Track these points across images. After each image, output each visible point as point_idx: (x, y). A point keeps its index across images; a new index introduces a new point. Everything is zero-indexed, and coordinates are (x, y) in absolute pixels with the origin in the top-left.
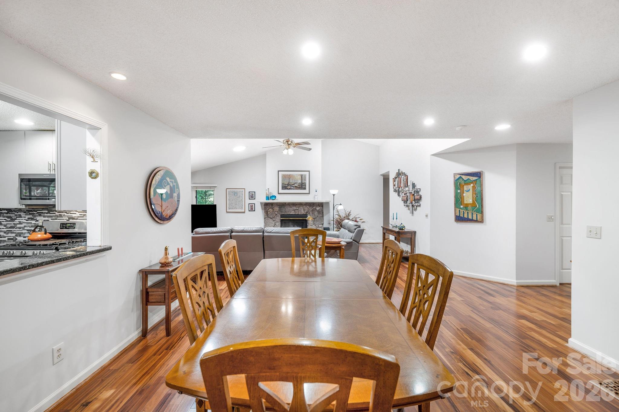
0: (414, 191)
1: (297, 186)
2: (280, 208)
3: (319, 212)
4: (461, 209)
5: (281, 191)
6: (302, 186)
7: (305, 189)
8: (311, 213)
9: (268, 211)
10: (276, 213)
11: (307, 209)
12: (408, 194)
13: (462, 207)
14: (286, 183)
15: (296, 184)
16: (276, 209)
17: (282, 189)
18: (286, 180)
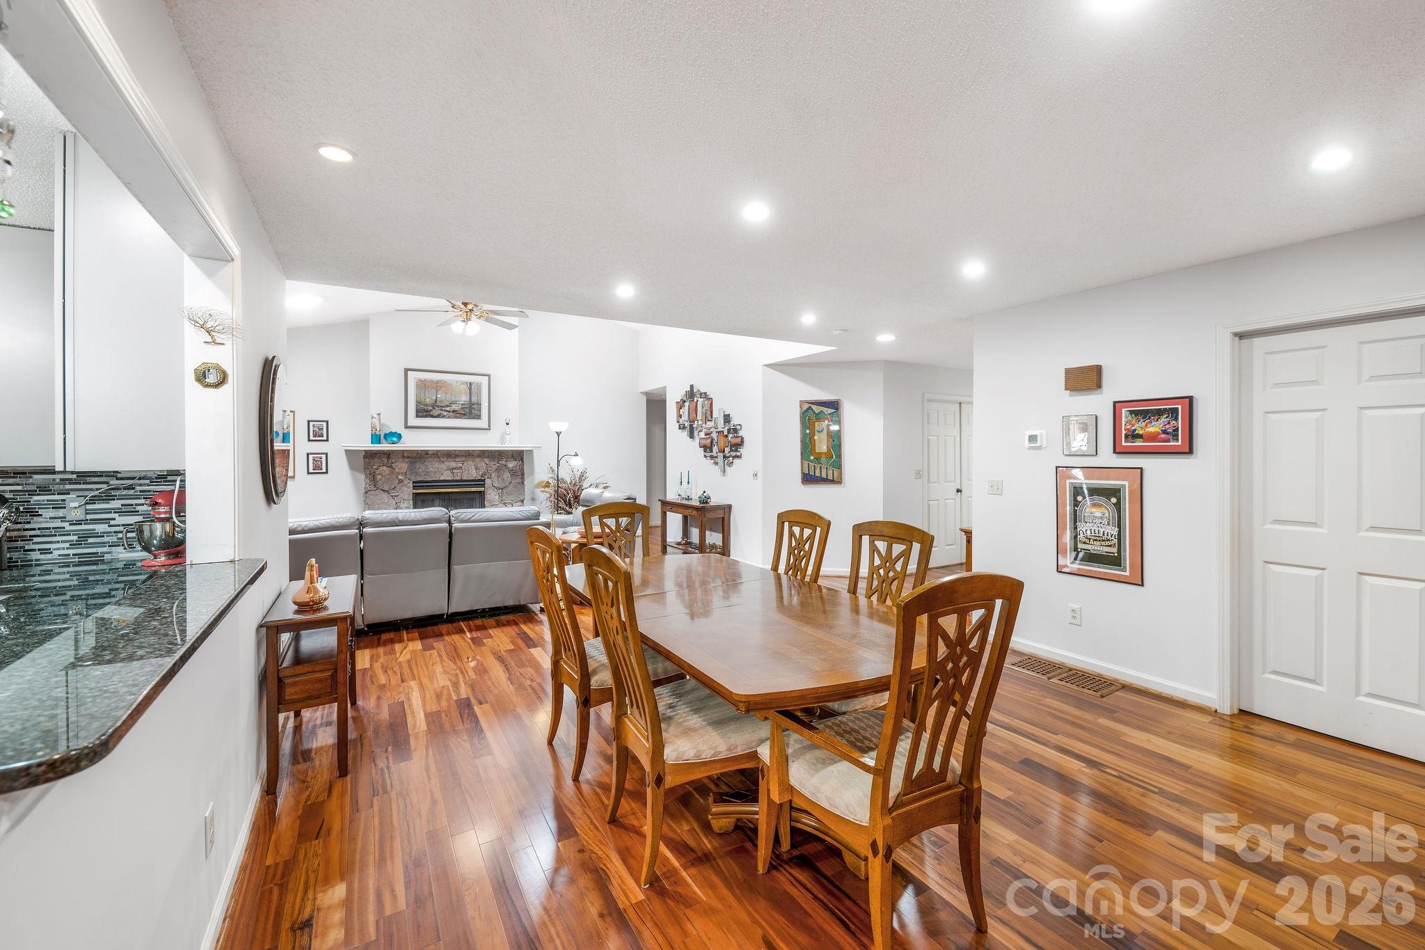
0: (729, 431)
1: (457, 408)
2: (412, 463)
3: (513, 473)
4: (811, 461)
5: (413, 421)
6: (471, 411)
7: (478, 417)
8: (493, 475)
9: (377, 472)
10: (400, 477)
11: (485, 466)
12: (714, 435)
13: (812, 458)
14: (428, 402)
15: (454, 405)
16: (401, 468)
17: (418, 417)
18: (427, 394)
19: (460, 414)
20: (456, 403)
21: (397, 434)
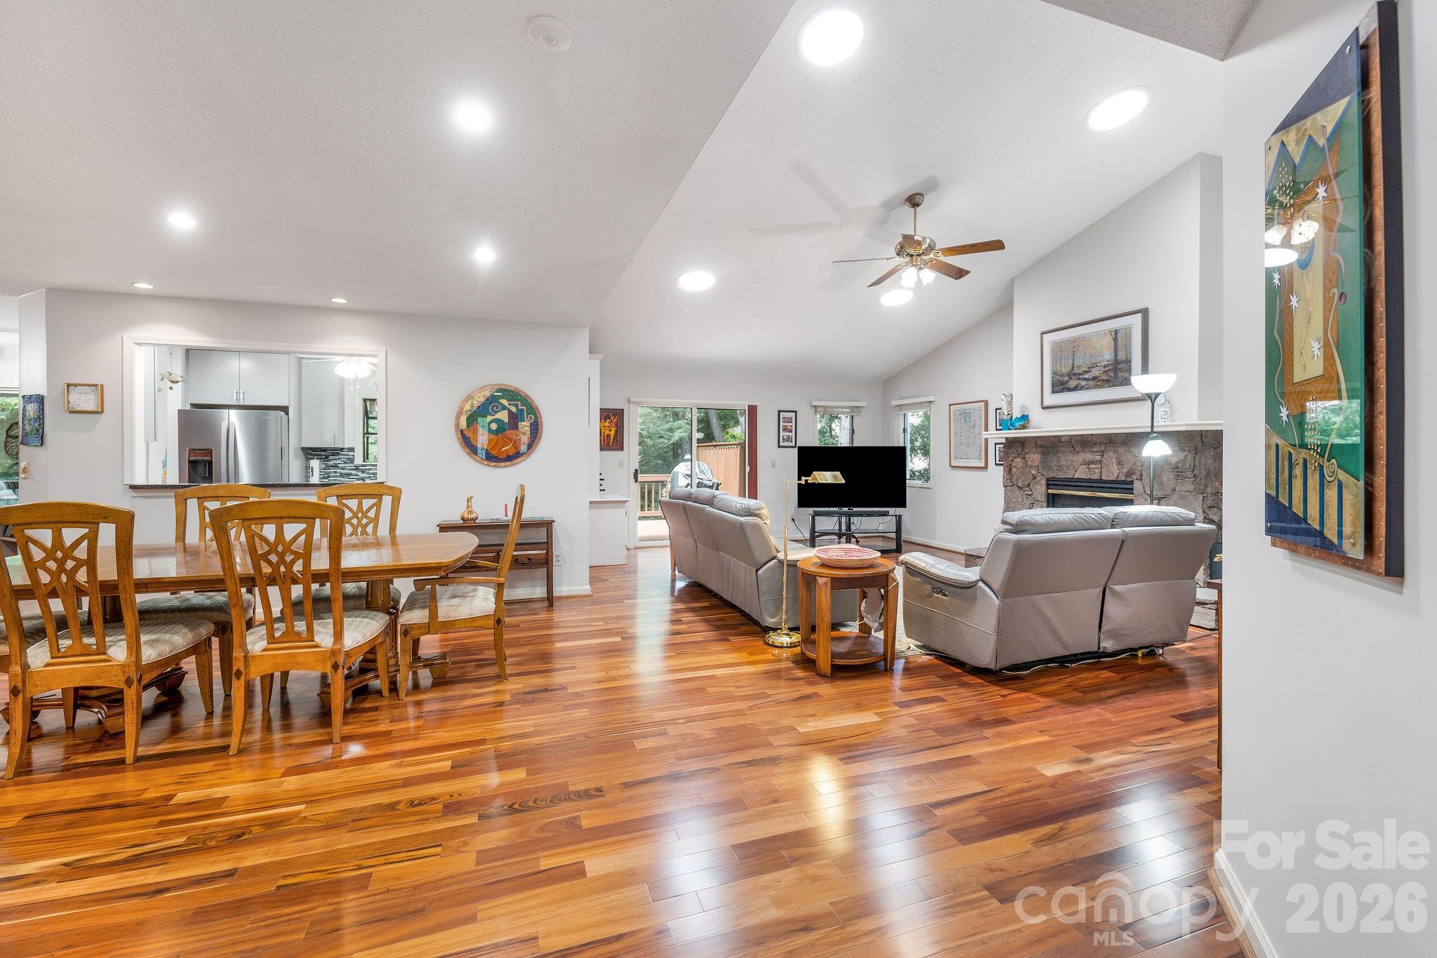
1: (1099, 374)
2: (1045, 454)
3: (1178, 472)
5: (1051, 399)
6: (1116, 374)
7: (1127, 382)
9: (1014, 464)
10: (1034, 472)
11: (1129, 459)
14: (1065, 370)
15: (1095, 369)
16: (1033, 460)
17: (1054, 392)
18: (1063, 361)
19: (1102, 380)
20: (1097, 366)
21: (1025, 418)
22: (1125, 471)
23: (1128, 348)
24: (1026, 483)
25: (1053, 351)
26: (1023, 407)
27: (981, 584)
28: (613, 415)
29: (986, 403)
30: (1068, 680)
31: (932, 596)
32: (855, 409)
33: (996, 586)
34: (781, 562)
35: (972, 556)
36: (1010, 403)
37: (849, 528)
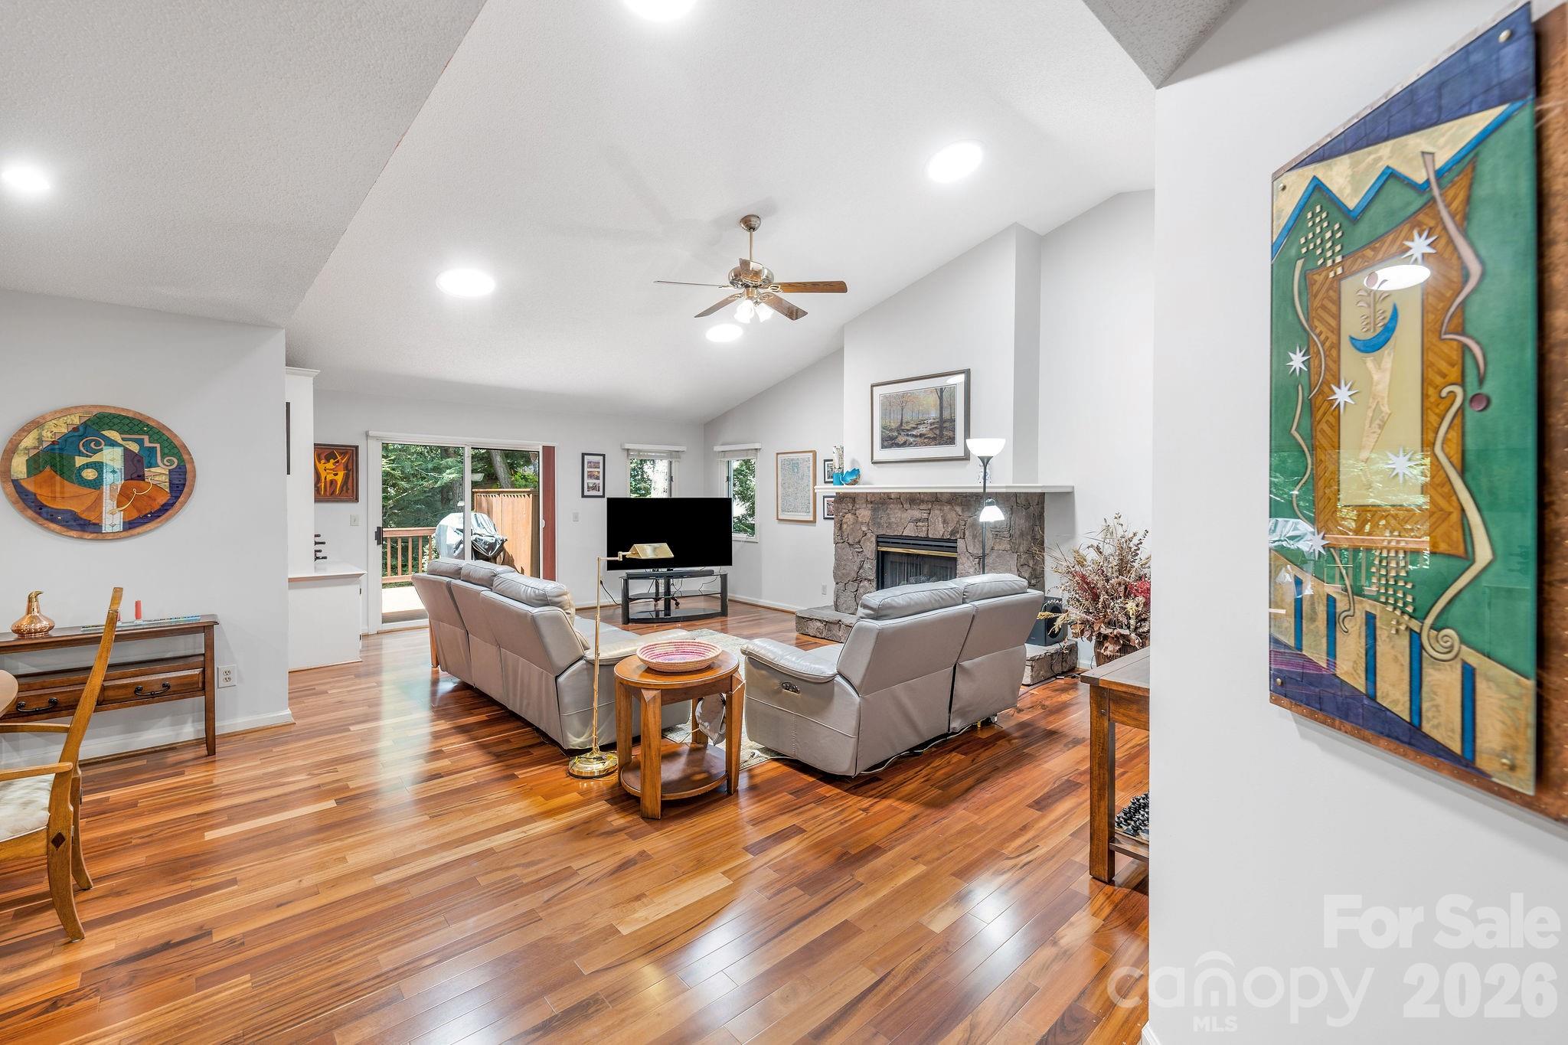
1: (925, 430)
2: (874, 510)
3: (996, 532)
5: (882, 454)
6: (942, 432)
7: (951, 441)
8: (967, 533)
9: (844, 520)
10: (864, 528)
11: (955, 518)
14: (894, 425)
15: (921, 426)
16: (864, 516)
17: (883, 447)
18: (892, 415)
19: (929, 438)
20: (924, 423)
21: (856, 472)
22: (950, 529)
23: (952, 406)
24: (857, 540)
25: (883, 404)
26: (853, 461)
27: (839, 679)
28: (341, 454)
29: (815, 453)
30: (924, 772)
31: (781, 691)
32: (674, 453)
33: (856, 681)
34: (591, 663)
35: (803, 618)
36: (841, 457)
37: (668, 591)
